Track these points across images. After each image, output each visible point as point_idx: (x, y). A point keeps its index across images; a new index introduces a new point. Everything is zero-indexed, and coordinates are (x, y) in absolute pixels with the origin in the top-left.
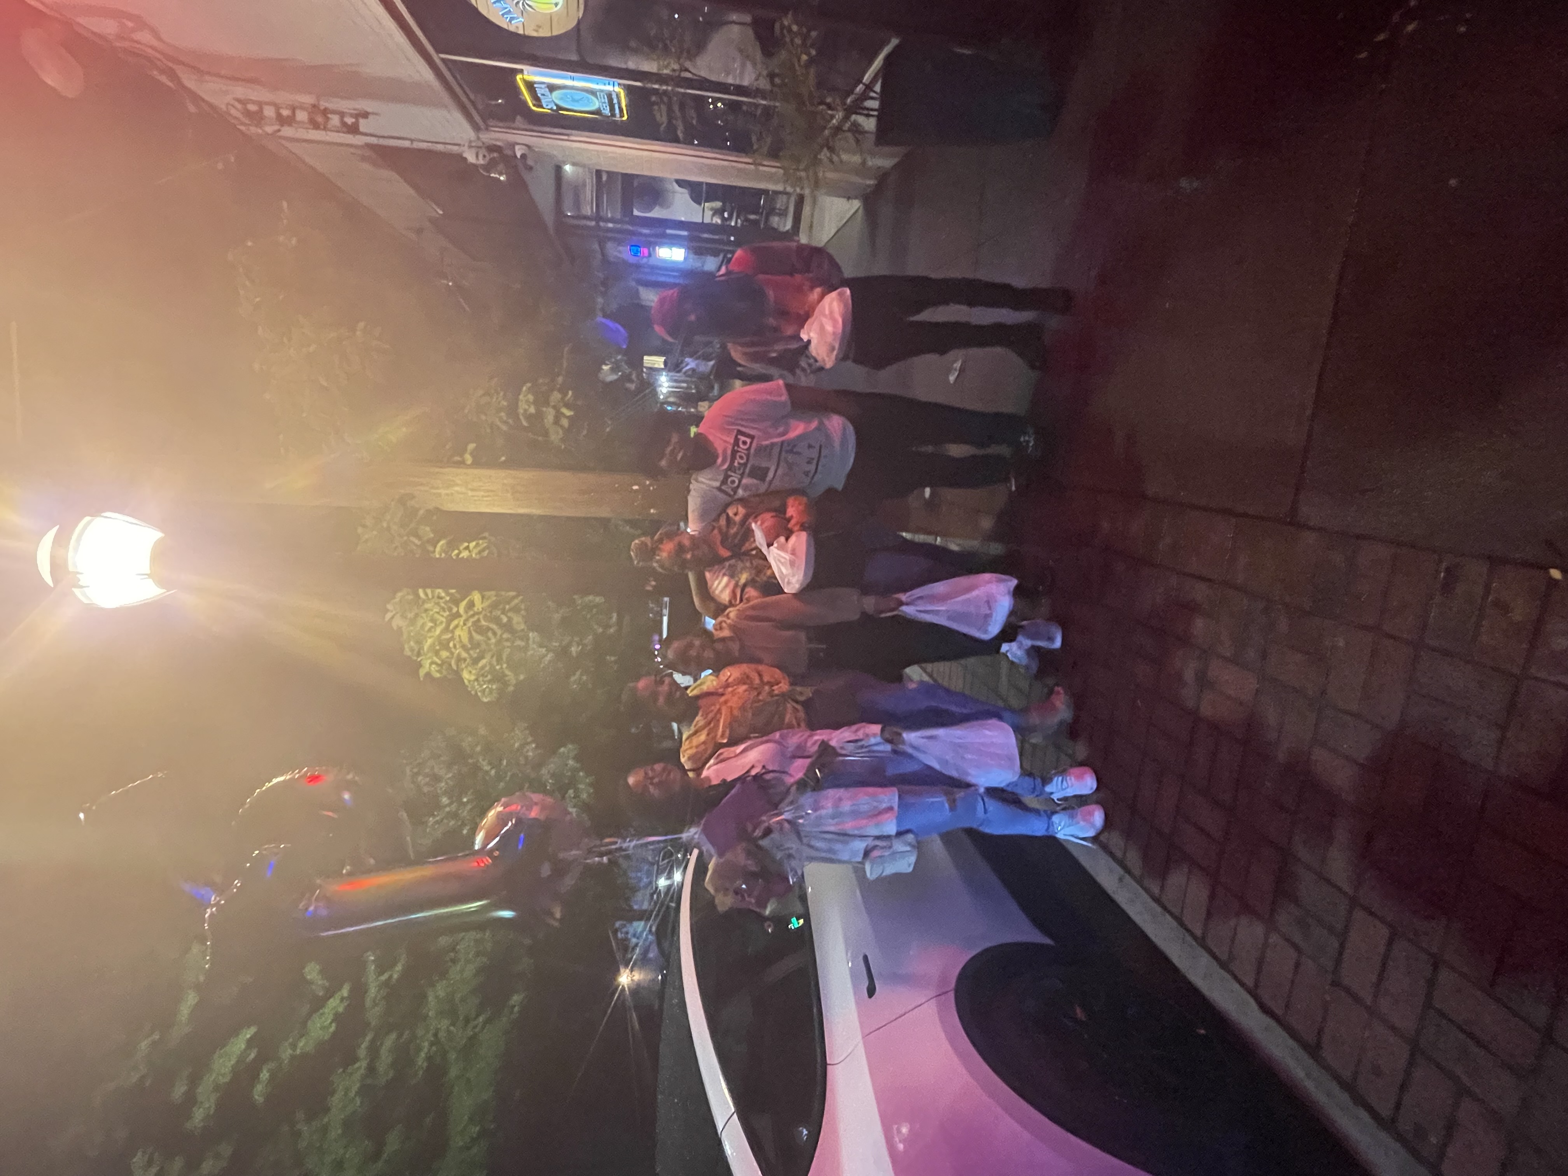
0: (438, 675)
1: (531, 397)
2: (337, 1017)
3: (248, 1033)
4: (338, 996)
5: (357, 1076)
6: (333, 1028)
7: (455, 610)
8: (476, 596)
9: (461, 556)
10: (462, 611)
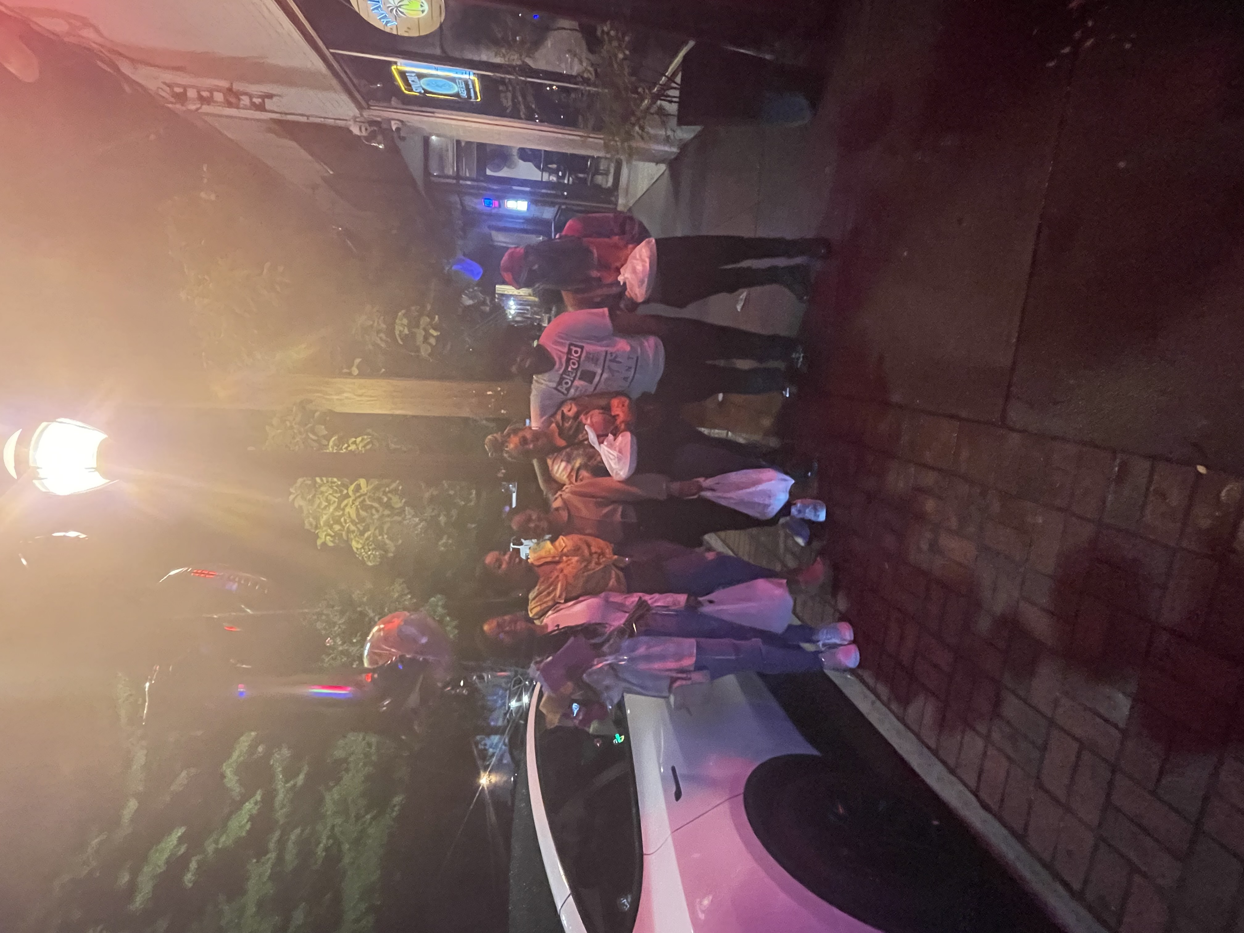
0: (331, 544)
1: (405, 321)
2: (252, 819)
3: (179, 832)
4: (252, 801)
5: (269, 865)
6: (248, 827)
7: (345, 492)
8: (362, 482)
9: (349, 449)
10: (351, 493)
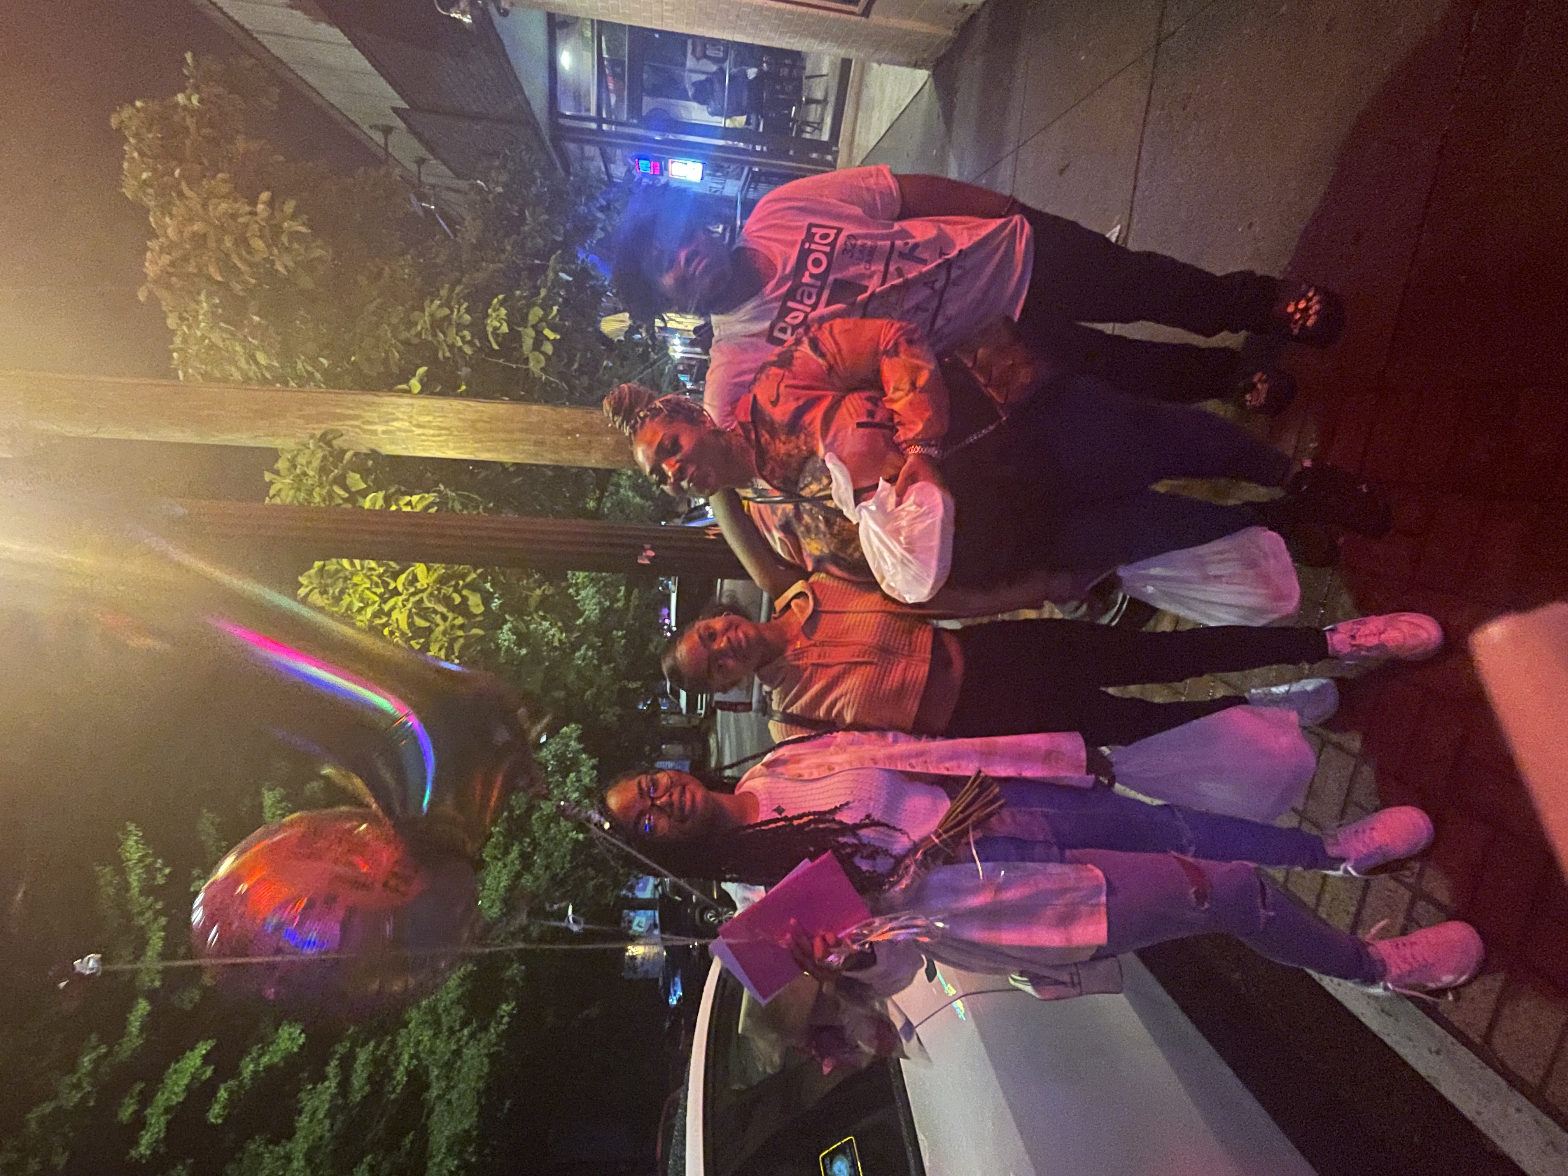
1: (503, 311)
3: (203, 1048)
5: (326, 1097)
6: (300, 1042)
7: (392, 586)
10: (400, 588)
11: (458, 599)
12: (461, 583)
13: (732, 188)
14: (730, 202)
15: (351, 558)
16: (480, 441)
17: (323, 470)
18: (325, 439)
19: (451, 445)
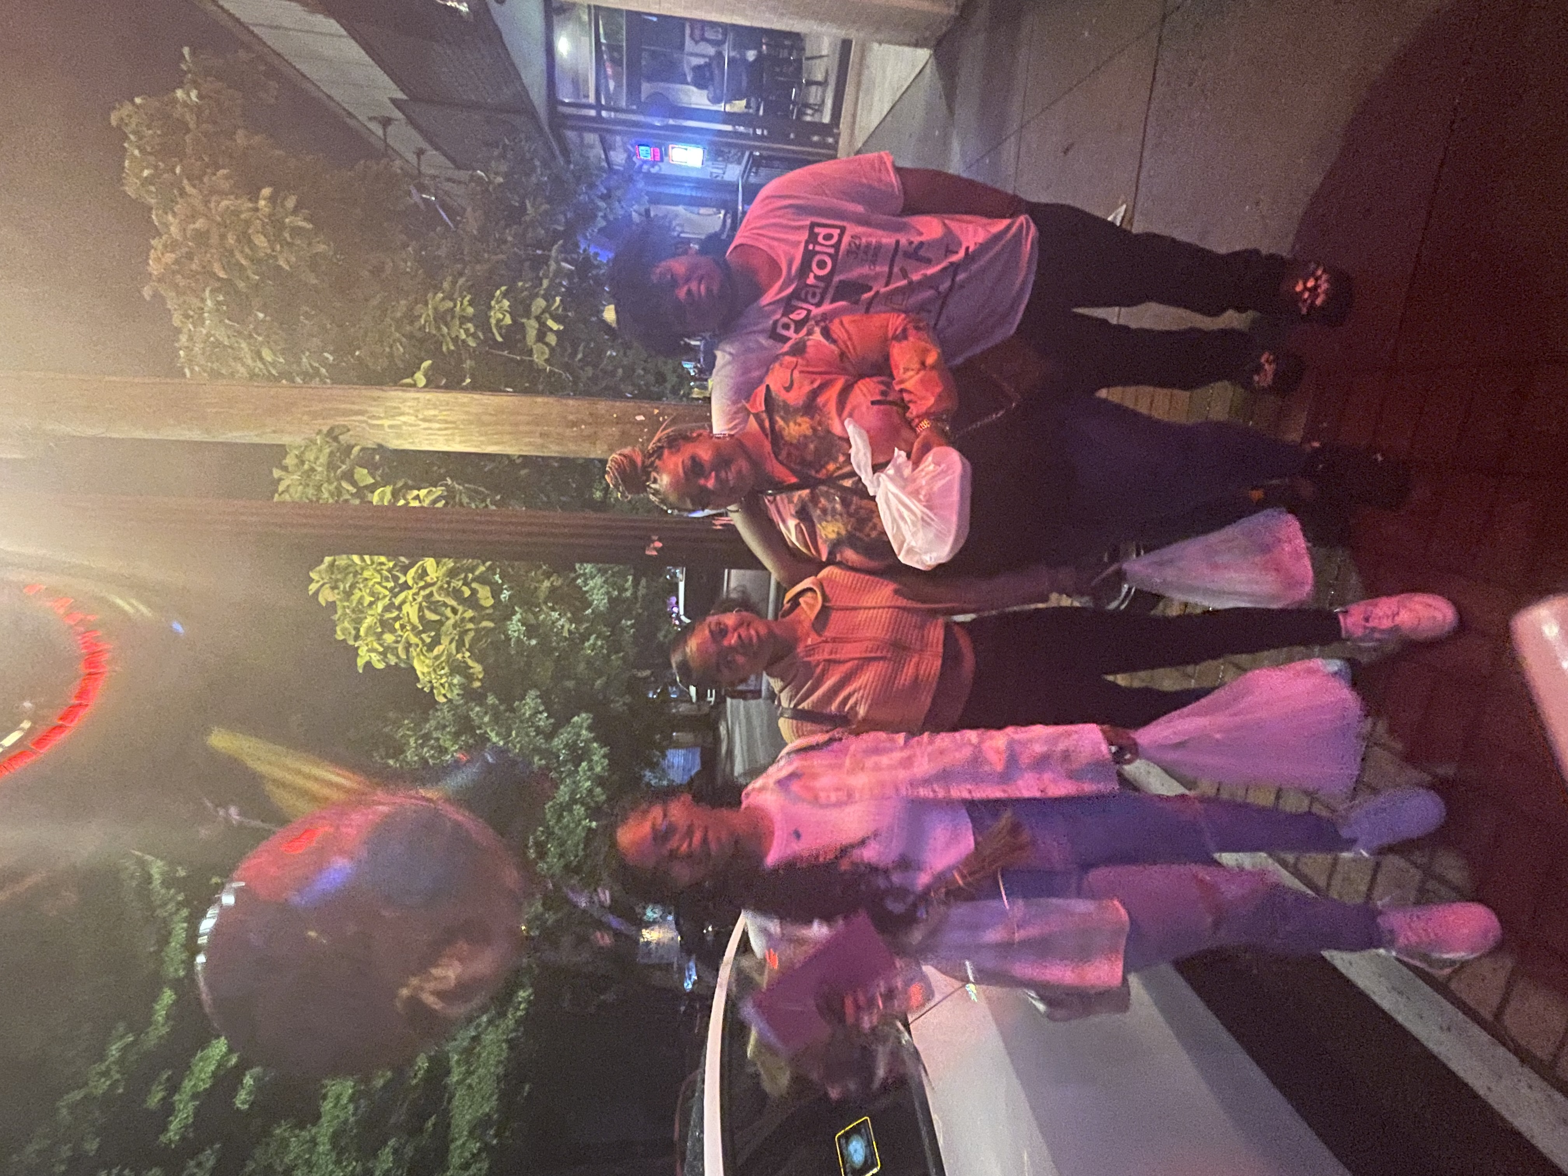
0: (381, 666)
1: (506, 303)
7: (401, 579)
8: (429, 563)
9: (408, 507)
10: (410, 583)
11: (467, 592)
12: (470, 576)
13: (733, 173)
14: (731, 187)
15: (361, 555)
16: (486, 434)
17: (331, 466)
18: (332, 435)
19: (458, 439)
